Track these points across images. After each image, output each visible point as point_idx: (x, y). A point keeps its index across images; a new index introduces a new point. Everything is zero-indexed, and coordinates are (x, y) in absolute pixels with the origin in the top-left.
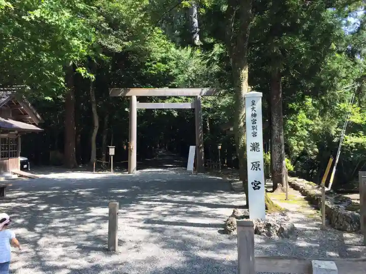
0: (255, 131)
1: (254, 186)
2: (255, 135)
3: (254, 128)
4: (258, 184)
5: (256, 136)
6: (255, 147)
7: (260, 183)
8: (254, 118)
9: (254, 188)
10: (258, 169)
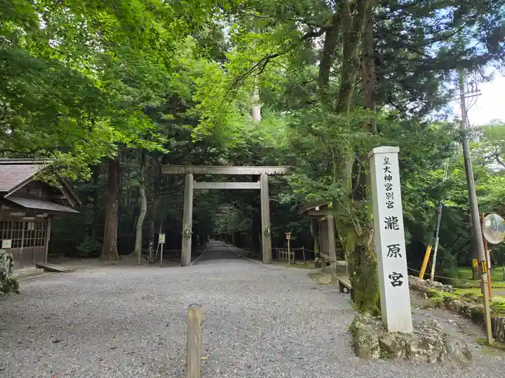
0: (391, 200)
1: (393, 281)
2: (390, 206)
3: (388, 195)
4: (398, 278)
5: (392, 206)
6: (391, 223)
7: (401, 276)
8: (388, 182)
9: (393, 283)
10: (398, 256)
